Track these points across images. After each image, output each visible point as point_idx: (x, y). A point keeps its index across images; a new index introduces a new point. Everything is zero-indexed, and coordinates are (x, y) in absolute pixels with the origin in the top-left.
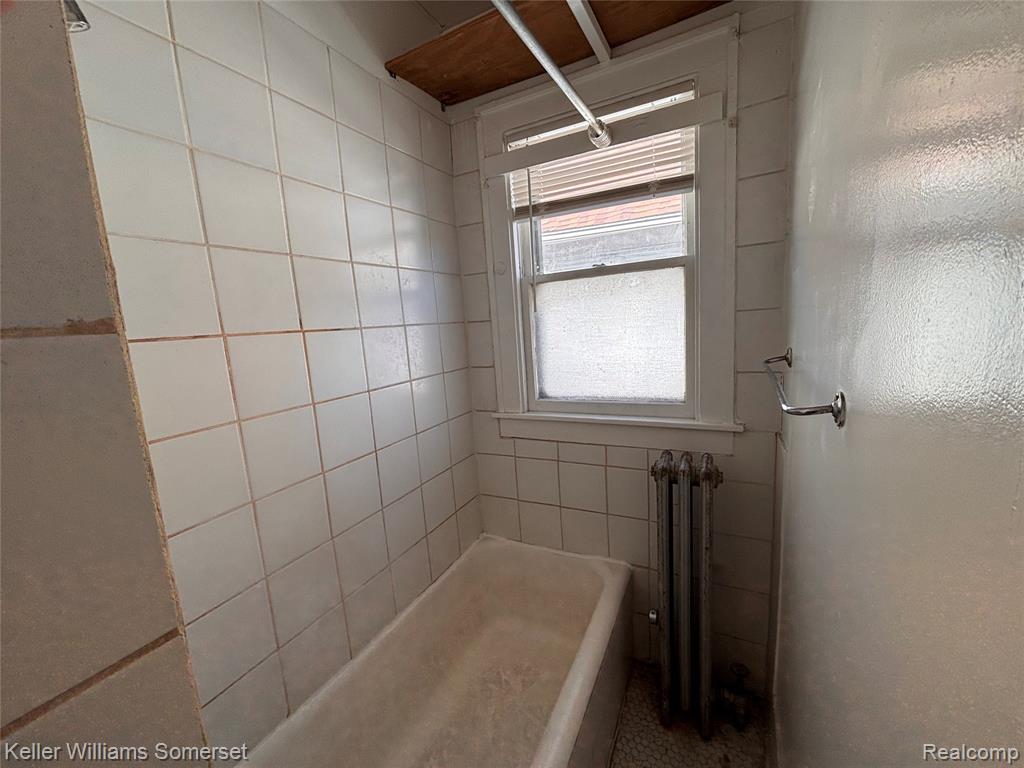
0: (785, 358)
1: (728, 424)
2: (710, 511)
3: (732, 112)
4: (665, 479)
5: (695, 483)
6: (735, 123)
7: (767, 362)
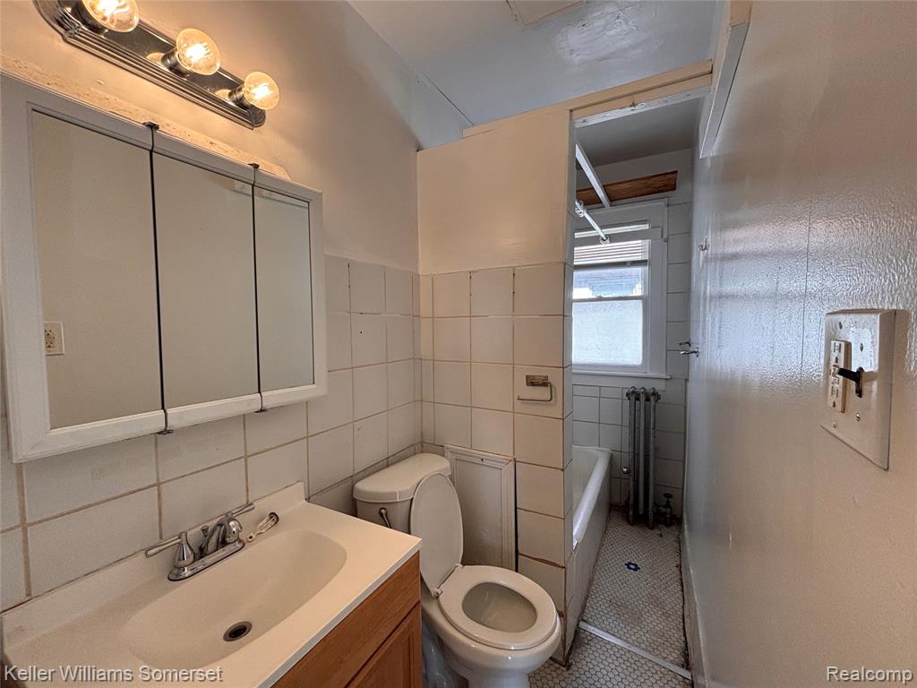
0: (688, 343)
1: (664, 376)
2: (654, 409)
3: (665, 236)
4: (633, 398)
5: (648, 400)
6: (667, 241)
7: (680, 344)
